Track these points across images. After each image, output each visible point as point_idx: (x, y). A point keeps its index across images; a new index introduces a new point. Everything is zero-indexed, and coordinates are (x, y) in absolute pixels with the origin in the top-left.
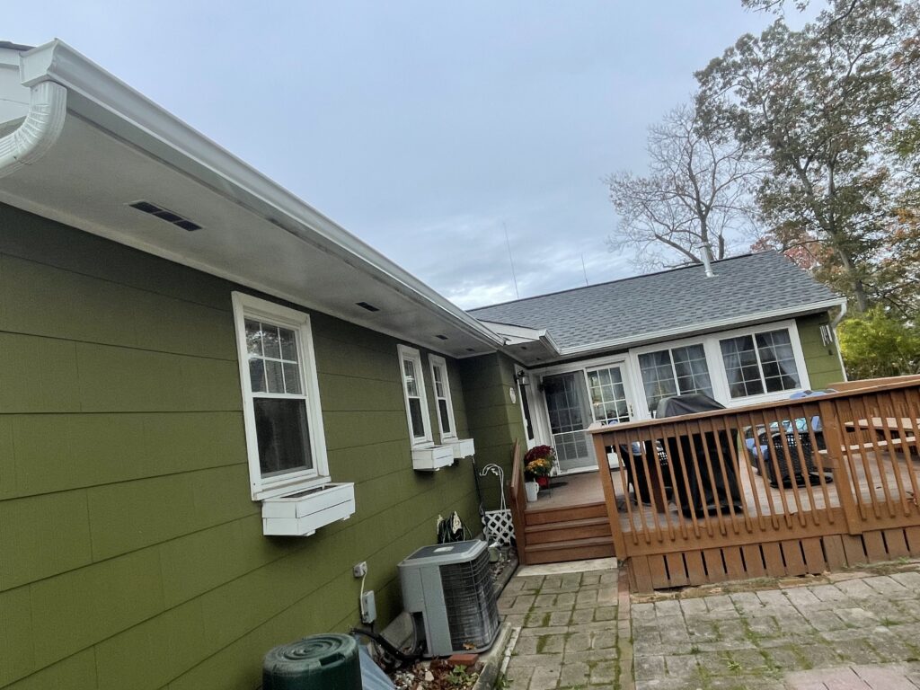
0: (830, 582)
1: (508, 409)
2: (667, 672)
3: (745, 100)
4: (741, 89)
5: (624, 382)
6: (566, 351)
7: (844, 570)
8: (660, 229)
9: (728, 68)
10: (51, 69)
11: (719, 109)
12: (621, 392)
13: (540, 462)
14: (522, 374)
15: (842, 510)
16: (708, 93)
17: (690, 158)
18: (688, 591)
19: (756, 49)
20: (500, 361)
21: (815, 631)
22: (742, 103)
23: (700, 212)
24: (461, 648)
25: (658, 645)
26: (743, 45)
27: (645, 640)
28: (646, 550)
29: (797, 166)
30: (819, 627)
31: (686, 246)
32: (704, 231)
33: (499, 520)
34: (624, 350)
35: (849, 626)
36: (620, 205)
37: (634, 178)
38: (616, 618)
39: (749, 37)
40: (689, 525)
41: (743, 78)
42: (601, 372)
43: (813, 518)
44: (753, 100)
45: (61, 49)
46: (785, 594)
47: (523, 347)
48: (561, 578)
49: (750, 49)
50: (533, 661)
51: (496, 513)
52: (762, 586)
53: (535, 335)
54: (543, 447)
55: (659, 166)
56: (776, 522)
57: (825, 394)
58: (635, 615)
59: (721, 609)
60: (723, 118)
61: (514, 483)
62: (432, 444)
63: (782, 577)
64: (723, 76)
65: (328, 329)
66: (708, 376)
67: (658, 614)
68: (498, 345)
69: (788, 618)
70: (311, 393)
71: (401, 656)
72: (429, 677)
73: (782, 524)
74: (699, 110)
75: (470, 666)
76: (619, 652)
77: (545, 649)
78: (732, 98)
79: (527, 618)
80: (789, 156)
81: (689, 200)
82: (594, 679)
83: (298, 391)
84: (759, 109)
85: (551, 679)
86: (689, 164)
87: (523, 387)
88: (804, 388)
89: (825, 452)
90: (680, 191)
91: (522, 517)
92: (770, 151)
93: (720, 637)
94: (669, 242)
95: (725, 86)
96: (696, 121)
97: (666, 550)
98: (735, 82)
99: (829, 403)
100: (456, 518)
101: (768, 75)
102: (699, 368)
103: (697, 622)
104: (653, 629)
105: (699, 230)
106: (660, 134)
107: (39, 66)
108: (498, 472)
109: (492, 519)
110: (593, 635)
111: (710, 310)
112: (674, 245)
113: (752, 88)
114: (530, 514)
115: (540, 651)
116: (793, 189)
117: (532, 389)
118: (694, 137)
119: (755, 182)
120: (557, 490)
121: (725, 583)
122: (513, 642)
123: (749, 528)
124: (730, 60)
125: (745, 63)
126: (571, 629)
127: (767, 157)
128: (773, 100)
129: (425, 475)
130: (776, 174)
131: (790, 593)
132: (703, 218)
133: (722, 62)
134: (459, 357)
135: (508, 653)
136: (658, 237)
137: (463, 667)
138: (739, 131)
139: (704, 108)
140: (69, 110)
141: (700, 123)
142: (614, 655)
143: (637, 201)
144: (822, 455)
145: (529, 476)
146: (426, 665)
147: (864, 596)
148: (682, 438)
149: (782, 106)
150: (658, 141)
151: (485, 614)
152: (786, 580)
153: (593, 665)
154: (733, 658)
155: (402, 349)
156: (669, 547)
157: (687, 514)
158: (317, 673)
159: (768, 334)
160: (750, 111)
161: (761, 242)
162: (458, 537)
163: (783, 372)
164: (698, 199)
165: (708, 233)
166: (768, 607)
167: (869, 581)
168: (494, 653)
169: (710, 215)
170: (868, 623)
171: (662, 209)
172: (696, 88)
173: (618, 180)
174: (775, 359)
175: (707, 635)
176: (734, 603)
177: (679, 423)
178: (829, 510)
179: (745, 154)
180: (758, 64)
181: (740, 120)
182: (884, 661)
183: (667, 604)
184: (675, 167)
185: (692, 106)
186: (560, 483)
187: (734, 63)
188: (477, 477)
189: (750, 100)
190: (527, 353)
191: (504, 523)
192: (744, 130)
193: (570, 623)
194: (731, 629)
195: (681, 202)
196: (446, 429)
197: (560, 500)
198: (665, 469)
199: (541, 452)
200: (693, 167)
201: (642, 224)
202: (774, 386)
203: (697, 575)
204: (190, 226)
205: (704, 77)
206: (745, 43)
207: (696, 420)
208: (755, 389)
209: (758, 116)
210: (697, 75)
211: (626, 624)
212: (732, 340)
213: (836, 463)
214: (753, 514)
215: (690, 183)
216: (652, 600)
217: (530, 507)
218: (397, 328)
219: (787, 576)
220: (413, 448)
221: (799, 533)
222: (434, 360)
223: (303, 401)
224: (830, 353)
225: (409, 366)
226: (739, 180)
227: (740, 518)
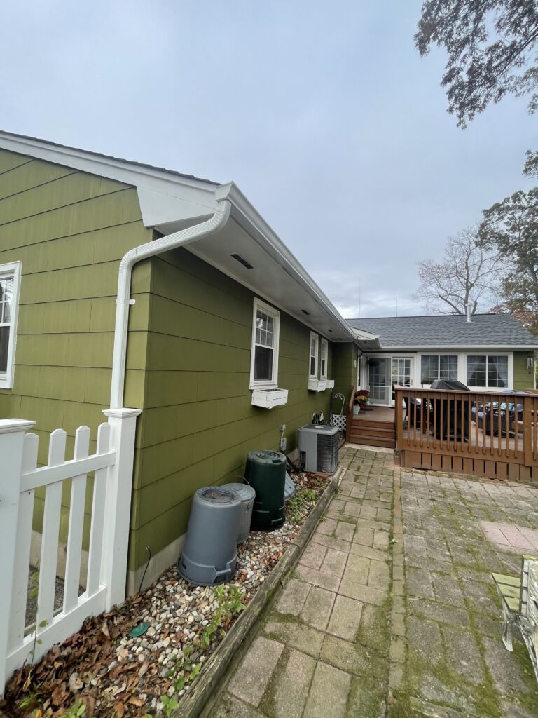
0: (508, 485)
1: (353, 369)
2: (418, 505)
3: (509, 228)
4: (508, 222)
5: (411, 368)
6: (384, 347)
7: (517, 481)
8: (442, 293)
9: (503, 209)
10: (229, 195)
11: (492, 232)
12: (407, 372)
13: (363, 398)
14: (362, 355)
15: (524, 453)
16: (488, 222)
17: (468, 256)
18: (430, 472)
19: (523, 200)
20: (353, 346)
21: (497, 506)
22: (507, 230)
23: (467, 286)
24: (321, 471)
25: (414, 492)
26: (516, 197)
27: (408, 489)
28: (413, 449)
29: (532, 269)
30: (499, 504)
31: (454, 303)
32: (467, 297)
33: (339, 419)
34: (415, 352)
35: (516, 508)
36: (423, 277)
37: (434, 264)
38: (393, 475)
39: (521, 193)
40: (438, 442)
41: (511, 216)
42: (400, 361)
43: (507, 453)
44: (514, 229)
45: (234, 187)
46: (482, 485)
47: (365, 342)
48: (366, 452)
49: (520, 200)
50: (352, 484)
51: (338, 416)
52: (470, 479)
53: (373, 337)
54: (365, 391)
55: (449, 259)
56: (484, 450)
57: (525, 393)
58: (402, 477)
59: (447, 484)
60: (494, 237)
61: (351, 405)
62: (317, 380)
63: (482, 477)
64: (499, 214)
65: (287, 320)
66: (457, 372)
67: (414, 479)
68: (354, 339)
69: (482, 496)
70: (276, 348)
71: (295, 468)
72: (306, 479)
73: (488, 452)
74: (480, 231)
75: (324, 479)
76: (394, 490)
77: (358, 481)
78: (502, 227)
79: (349, 466)
80: (528, 263)
81: (462, 280)
82: (381, 499)
83: (270, 345)
84: (517, 234)
85: (360, 494)
86: (467, 260)
87: (360, 360)
88: (509, 389)
89: (521, 422)
90: (458, 274)
91: (350, 421)
92: (517, 258)
93: (446, 496)
94: (446, 300)
95: (499, 219)
96: (477, 237)
97: (423, 451)
98: (506, 217)
99: (530, 399)
100: (322, 415)
101: (527, 216)
102: (453, 367)
103: (434, 487)
104: (411, 484)
105: (464, 296)
106: (454, 242)
107: (223, 193)
108: (343, 398)
109: (335, 419)
110: (381, 481)
111: (466, 339)
112: (448, 302)
113: (515, 222)
114: (355, 420)
115: (355, 481)
116: (525, 281)
117: (363, 363)
118: (474, 245)
119: (503, 275)
120: (367, 412)
121: (451, 473)
122: (343, 474)
123: (469, 450)
124: (506, 205)
125: (514, 207)
126: (371, 475)
127: (515, 262)
128: (527, 230)
129: (312, 392)
130: (518, 272)
131: (485, 485)
132: (468, 290)
133: (501, 205)
134: (334, 341)
135: (341, 478)
136: (440, 296)
137: (321, 479)
138: (501, 245)
139: (483, 230)
140: (230, 215)
141: (479, 239)
142: (392, 491)
143: (432, 276)
144: (519, 424)
145: (356, 403)
146: (304, 474)
147: (527, 496)
148: (437, 400)
149: (531, 234)
150: (451, 245)
151: (334, 459)
152: (483, 479)
153: (381, 493)
154: (452, 507)
155: (312, 333)
156: (425, 450)
157: (438, 437)
158: (270, 465)
159: (495, 357)
160: (511, 235)
161: (498, 307)
162: (320, 423)
163: (499, 378)
164: (467, 280)
165: (469, 298)
166: (472, 489)
167: (531, 490)
168: (335, 476)
169: (472, 289)
170: (528, 509)
171: (446, 282)
172: (482, 218)
173: (425, 264)
174: (496, 370)
175: (439, 494)
176: (454, 483)
177: (444, 393)
178: (516, 451)
179: (501, 258)
180: (522, 208)
181: (502, 239)
182: (535, 528)
183: (419, 476)
184: (458, 260)
185: (476, 229)
186: (371, 409)
187: (508, 206)
188: (331, 399)
189: (512, 229)
190: (364, 345)
191: (341, 422)
192: (504, 245)
193: (370, 473)
194: (452, 494)
195: (457, 280)
196: (323, 374)
197: (368, 417)
198: (432, 414)
199: (363, 393)
200: (468, 262)
201: (433, 288)
202: (492, 384)
203: (435, 466)
204: (249, 267)
205: (488, 213)
206: (518, 196)
207: (454, 394)
208: (482, 384)
209: (515, 238)
210: (484, 211)
211: (398, 479)
212: (475, 357)
213: (526, 429)
214: (473, 444)
215: (465, 270)
216: (411, 472)
217: (354, 417)
218: (311, 323)
219: (484, 477)
220: (310, 379)
221: (497, 458)
222: (323, 341)
223: (272, 350)
224: (530, 373)
225: (313, 341)
226: (494, 272)
227: (466, 445)
